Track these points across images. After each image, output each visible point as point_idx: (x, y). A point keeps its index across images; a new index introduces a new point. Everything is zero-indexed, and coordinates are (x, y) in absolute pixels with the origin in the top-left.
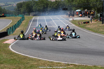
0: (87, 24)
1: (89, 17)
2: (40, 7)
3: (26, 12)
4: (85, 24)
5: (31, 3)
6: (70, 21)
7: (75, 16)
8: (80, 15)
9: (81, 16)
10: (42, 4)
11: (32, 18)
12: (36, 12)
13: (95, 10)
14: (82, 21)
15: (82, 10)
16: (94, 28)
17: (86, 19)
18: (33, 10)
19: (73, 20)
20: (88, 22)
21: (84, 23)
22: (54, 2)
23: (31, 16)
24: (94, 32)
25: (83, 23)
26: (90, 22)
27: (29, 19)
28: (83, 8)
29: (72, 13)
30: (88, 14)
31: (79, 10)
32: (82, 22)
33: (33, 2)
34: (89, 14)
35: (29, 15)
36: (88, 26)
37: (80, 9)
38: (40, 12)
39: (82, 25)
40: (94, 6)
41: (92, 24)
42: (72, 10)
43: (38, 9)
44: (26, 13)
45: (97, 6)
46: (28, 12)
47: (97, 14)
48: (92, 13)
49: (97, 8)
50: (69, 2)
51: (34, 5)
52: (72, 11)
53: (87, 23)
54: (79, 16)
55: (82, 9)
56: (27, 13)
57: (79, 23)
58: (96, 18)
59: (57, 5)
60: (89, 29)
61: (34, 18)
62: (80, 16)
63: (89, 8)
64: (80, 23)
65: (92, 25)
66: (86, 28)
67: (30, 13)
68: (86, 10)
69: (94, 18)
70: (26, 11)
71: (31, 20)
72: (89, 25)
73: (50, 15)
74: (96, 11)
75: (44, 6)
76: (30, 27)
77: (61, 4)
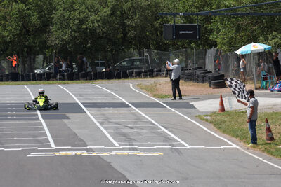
6: (201, 117)
19: (223, 110)
29: (210, 66)
31: (260, 47)
37: (265, 41)
42: (214, 44)
52: (211, 52)
59: (108, 11)
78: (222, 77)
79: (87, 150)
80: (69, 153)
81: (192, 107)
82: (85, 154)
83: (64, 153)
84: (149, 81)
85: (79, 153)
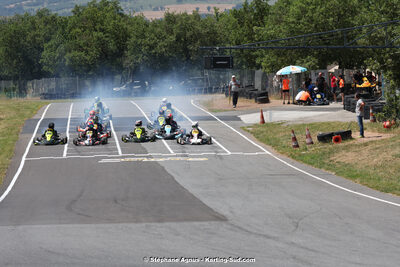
0: (341, 144)
1: (350, 107)
2: (80, 48)
3: (6, 78)
4: (328, 146)
5: (35, 29)
6: (244, 129)
7: (274, 101)
8: (302, 95)
9: (308, 102)
10: (95, 34)
11: (37, 109)
12: (57, 76)
13: (385, 68)
14: (313, 126)
15: (314, 68)
16: (376, 167)
17: (334, 115)
18: (40, 66)
19: (263, 122)
20: (347, 135)
21: (324, 139)
22: (156, 24)
23: (30, 98)
24: (377, 188)
25: (315, 139)
26: (356, 135)
27: (22, 116)
28: (317, 57)
29: (258, 84)
30: (343, 90)
31: (297, 69)
32: (309, 136)
33: (46, 23)
34: (348, 89)
35: (22, 92)
36: (344, 155)
37: (301, 65)
38: (80, 76)
39: (311, 149)
40: (378, 47)
41: (366, 144)
42: (259, 67)
43: (71, 60)
44: (3, 84)
45: (391, 45)
46: (16, 78)
47: (393, 88)
48: (366, 84)
49: (391, 57)
50: (241, 24)
51: (48, 40)
52: (259, 73)
53: (337, 140)
54: (297, 98)
55: (312, 61)
56: (11, 84)
57: (295, 139)
58: (388, 114)
59: (173, 38)
60: (350, 173)
61: (47, 110)
62: (300, 102)
63: (351, 59)
64: (302, 139)
65: (365, 152)
66: (331, 167)
67: (29, 84)
68: (334, 68)
69: (379, 111)
70: (6, 73)
71: (30, 120)
72: (347, 148)
73: (136, 95)
74: (389, 72)
75: (102, 44)
76: (24, 159)
77: (197, 36)
78: (266, 94)
79: (147, 157)
80: (132, 159)
81: (239, 119)
82: (146, 160)
83: (128, 159)
84: (208, 97)
85: (140, 159)
